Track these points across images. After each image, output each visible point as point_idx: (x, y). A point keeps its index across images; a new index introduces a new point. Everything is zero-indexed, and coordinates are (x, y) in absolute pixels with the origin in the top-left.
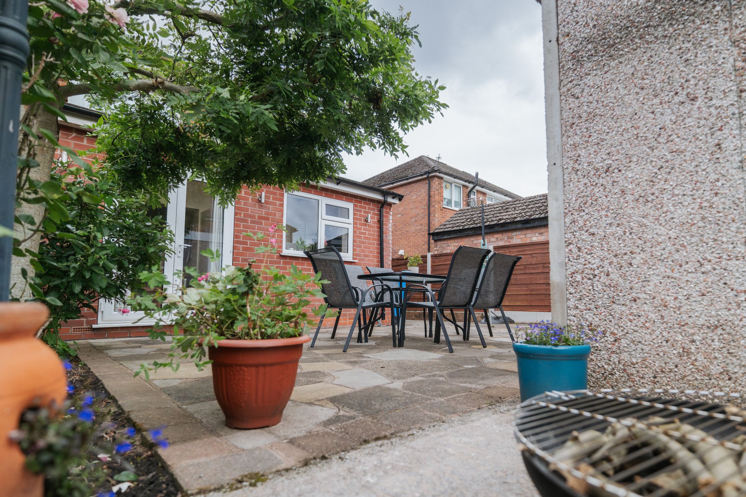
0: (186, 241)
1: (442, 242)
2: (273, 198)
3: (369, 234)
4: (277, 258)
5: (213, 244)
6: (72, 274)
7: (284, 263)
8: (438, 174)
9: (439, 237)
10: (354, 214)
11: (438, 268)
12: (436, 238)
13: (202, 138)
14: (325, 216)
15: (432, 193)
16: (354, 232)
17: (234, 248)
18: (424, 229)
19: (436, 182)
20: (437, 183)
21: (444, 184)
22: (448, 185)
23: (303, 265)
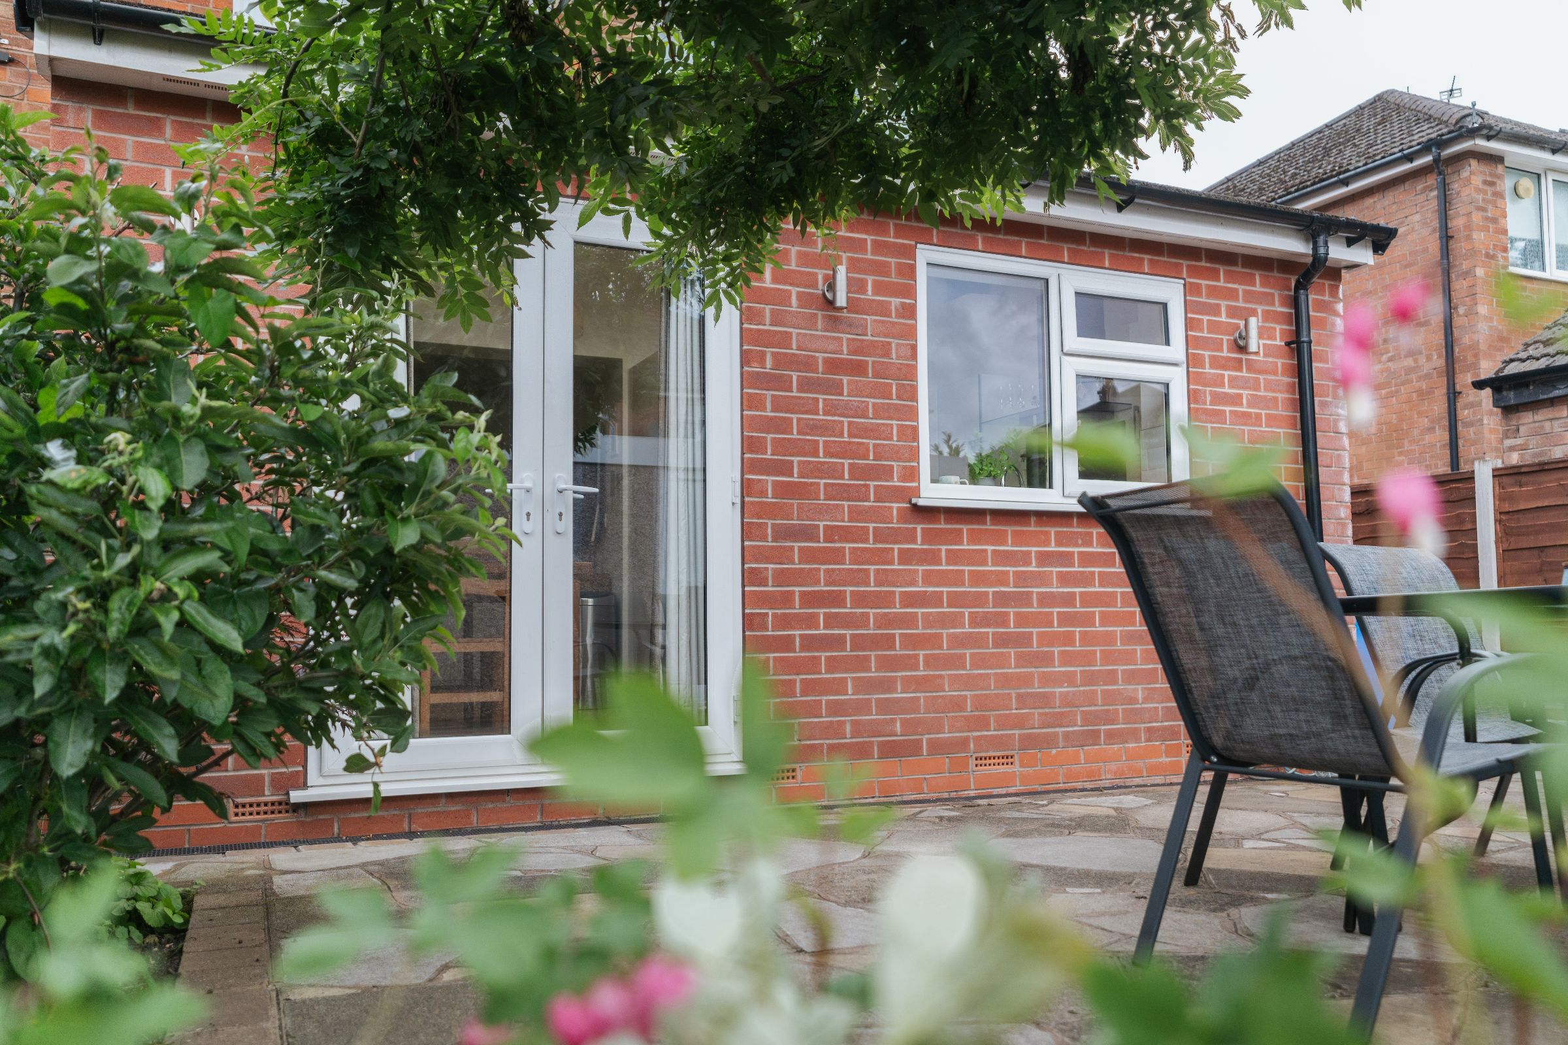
0: (585, 472)
1: (1543, 414)
2: (879, 288)
3: (1254, 401)
4: (902, 518)
5: (672, 475)
6: (42, 686)
7: (929, 536)
8: (1481, 143)
9: (1527, 395)
10: (1189, 324)
11: (1526, 521)
12: (1511, 397)
13: (613, 32)
14: (1074, 342)
15: (1457, 223)
16: (1193, 396)
17: (746, 487)
18: (1426, 368)
19: (1473, 175)
20: (1477, 181)
21: (1508, 183)
22: (1526, 183)
23: (1000, 539)
